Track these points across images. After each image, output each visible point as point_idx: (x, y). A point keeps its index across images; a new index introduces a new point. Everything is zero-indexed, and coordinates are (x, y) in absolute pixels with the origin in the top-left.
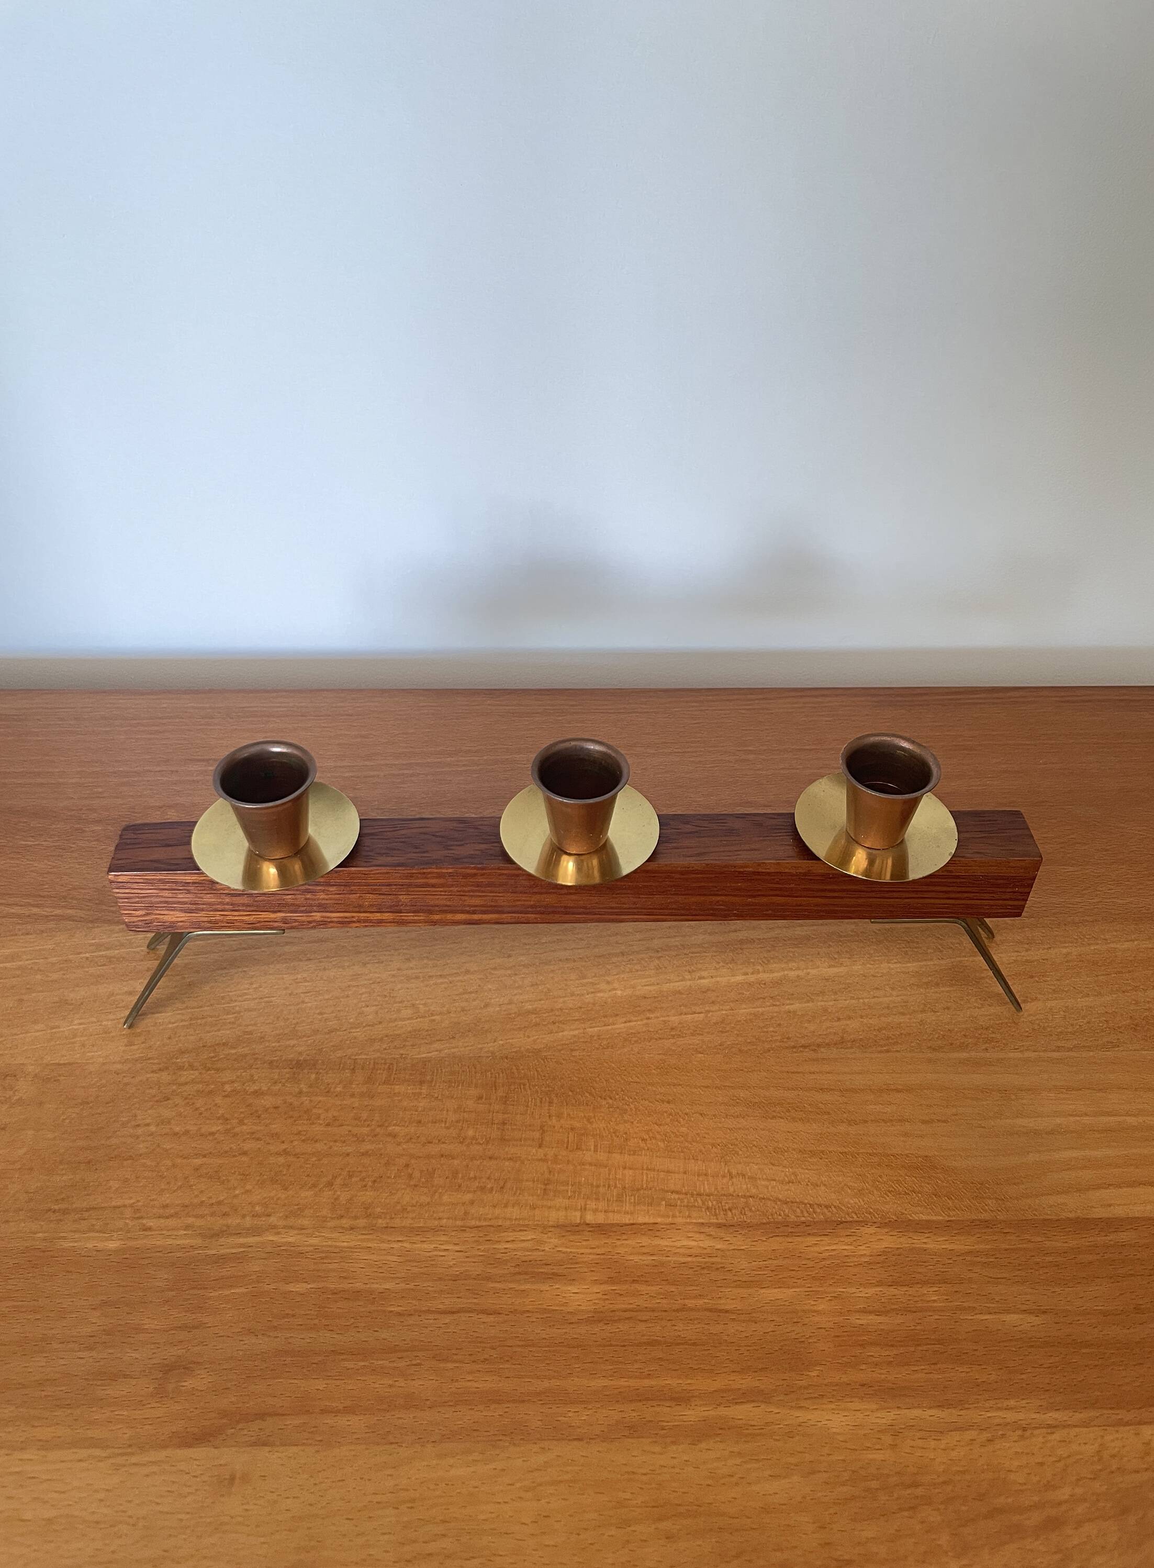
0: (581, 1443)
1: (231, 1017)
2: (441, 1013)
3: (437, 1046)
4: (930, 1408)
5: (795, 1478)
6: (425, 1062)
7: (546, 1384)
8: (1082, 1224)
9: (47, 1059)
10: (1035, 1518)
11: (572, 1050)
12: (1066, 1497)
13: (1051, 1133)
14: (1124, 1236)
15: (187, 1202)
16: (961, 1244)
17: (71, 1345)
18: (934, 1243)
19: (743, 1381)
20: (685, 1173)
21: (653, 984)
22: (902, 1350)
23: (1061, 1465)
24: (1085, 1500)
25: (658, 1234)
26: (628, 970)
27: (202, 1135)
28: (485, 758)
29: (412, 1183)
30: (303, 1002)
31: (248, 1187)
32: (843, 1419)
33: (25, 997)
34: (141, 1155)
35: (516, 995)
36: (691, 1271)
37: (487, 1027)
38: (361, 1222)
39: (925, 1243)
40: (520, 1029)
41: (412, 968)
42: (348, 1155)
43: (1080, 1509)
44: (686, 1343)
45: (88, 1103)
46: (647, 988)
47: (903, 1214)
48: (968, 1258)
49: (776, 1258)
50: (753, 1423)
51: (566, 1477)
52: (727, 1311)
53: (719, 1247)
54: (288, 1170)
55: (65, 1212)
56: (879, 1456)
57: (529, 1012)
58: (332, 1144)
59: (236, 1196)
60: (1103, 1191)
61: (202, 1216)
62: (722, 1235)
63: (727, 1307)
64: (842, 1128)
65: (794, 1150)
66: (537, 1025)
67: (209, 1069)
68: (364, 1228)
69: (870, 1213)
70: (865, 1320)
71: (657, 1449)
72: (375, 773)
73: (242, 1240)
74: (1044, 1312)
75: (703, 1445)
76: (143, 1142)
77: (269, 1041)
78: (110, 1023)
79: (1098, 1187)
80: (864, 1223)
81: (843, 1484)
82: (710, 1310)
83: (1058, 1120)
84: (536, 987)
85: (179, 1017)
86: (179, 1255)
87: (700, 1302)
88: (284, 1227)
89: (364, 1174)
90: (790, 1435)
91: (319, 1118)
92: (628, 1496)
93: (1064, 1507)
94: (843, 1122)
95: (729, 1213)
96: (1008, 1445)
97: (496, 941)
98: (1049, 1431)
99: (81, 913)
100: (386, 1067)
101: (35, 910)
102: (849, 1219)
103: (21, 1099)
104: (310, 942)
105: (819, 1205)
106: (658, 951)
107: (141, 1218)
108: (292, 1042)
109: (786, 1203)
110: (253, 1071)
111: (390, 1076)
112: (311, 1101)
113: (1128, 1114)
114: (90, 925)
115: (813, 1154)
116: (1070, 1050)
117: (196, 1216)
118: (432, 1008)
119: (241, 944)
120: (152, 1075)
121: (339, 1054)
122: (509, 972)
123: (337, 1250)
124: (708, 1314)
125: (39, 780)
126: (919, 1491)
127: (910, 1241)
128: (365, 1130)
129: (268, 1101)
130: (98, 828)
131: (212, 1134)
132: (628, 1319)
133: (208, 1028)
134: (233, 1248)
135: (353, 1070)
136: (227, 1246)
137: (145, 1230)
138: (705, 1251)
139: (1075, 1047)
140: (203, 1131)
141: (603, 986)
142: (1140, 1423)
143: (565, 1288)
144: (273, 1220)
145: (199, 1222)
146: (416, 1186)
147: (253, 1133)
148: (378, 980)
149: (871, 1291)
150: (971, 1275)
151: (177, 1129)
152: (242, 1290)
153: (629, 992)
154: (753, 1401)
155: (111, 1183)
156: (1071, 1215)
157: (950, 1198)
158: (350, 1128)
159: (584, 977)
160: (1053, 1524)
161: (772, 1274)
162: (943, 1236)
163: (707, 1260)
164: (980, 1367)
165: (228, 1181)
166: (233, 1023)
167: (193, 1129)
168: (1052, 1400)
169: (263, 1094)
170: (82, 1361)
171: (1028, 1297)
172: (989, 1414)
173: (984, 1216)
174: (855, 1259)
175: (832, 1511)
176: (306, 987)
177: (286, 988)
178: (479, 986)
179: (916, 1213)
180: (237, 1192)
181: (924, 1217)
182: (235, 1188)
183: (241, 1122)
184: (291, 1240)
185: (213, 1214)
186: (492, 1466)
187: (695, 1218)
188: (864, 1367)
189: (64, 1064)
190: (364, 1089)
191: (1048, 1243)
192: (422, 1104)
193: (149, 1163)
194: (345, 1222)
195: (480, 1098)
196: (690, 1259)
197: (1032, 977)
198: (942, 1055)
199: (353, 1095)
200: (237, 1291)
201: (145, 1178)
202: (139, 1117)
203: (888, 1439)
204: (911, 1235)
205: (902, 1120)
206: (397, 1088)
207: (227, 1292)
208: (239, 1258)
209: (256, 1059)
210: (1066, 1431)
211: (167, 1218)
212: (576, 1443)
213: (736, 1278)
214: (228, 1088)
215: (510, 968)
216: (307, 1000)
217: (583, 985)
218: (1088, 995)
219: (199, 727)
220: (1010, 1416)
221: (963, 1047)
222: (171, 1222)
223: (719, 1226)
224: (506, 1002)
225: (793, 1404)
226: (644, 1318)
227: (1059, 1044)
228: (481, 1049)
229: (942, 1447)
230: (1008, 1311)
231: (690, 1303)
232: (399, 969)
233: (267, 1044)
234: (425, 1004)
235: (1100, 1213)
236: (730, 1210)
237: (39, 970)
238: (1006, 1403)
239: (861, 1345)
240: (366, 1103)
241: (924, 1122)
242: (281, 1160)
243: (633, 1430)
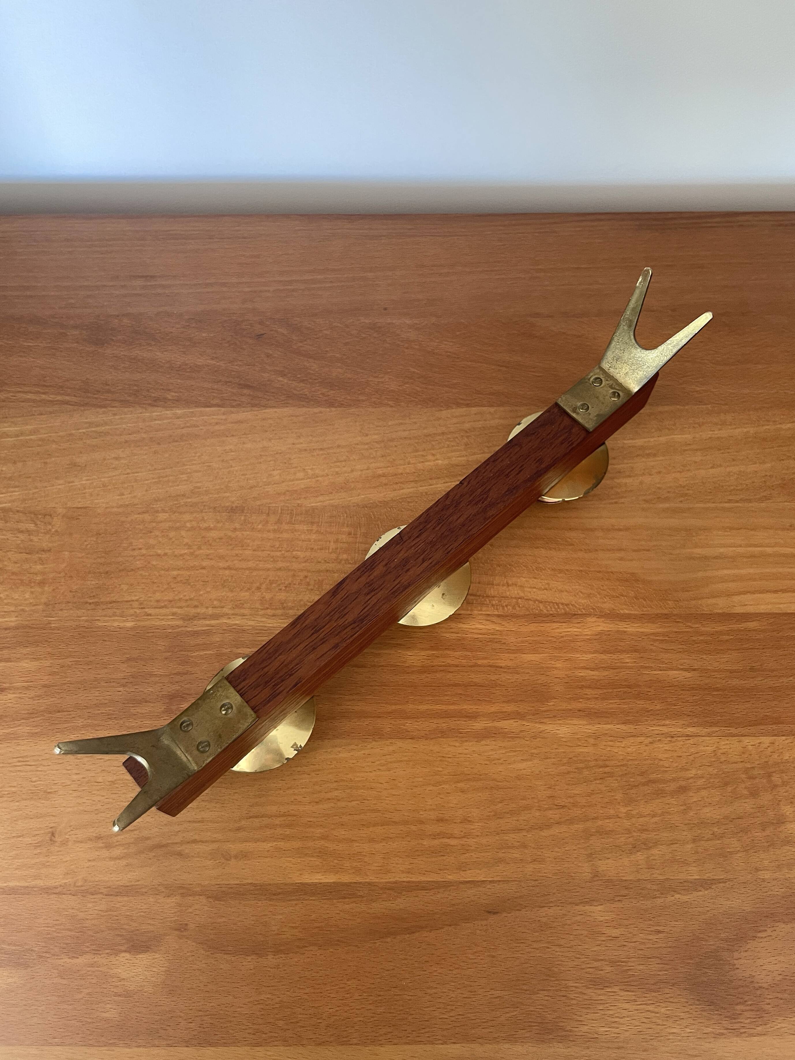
0: (414, 741)
1: (184, 477)
2: (323, 476)
3: (321, 498)
4: (618, 724)
5: (535, 761)
6: (314, 509)
7: (394, 707)
8: (727, 617)
9: (69, 504)
10: (673, 786)
11: (409, 502)
12: (692, 775)
13: (716, 558)
14: (752, 625)
15: (171, 598)
16: (649, 628)
17: (112, 684)
18: (632, 628)
19: (509, 708)
20: (479, 583)
21: (463, 456)
22: (605, 691)
23: (691, 758)
24: (703, 777)
25: (462, 620)
26: (446, 446)
27: (175, 556)
28: (345, 276)
29: (309, 588)
30: (231, 466)
31: (208, 589)
32: (567, 729)
33: (48, 461)
34: (138, 569)
35: (372, 463)
36: (480, 644)
37: (353, 485)
38: (280, 612)
39: (626, 628)
40: (375, 487)
41: (302, 443)
42: (268, 570)
43: (700, 782)
44: (476, 685)
45: (100, 534)
46: (459, 459)
47: (614, 609)
48: (652, 637)
49: (533, 636)
50: (514, 731)
51: (406, 758)
52: (501, 667)
53: (498, 629)
54: (232, 579)
55: (97, 604)
56: (586, 750)
57: (380, 476)
58: (258, 562)
59: (201, 595)
60: (743, 596)
61: (181, 607)
62: (501, 622)
63: (501, 665)
64: (580, 554)
65: (549, 568)
66: (386, 484)
67: (175, 513)
68: (282, 615)
69: (593, 609)
70: (583, 673)
71: (457, 744)
72: (267, 288)
73: (208, 622)
74: (694, 670)
75: (483, 742)
76: (139, 560)
77: (212, 493)
78: (106, 479)
79: (740, 593)
80: (589, 615)
81: (564, 765)
82: (490, 666)
83: (722, 550)
84: (384, 458)
85: (151, 476)
86: (170, 631)
87: (485, 662)
88: (233, 614)
89: (279, 582)
90: (535, 737)
91: (248, 546)
92: (441, 769)
93: (690, 781)
94: (581, 550)
95: (506, 608)
96: (662, 746)
97: (357, 424)
98: (687, 738)
99: (74, 399)
100: (289, 512)
101: (44, 396)
102: (580, 613)
103: (56, 531)
104: (232, 423)
105: (562, 604)
106: (467, 432)
107: (144, 608)
108: (227, 494)
109: (541, 602)
110: (204, 514)
111: (292, 518)
112: (242, 534)
113: (767, 546)
114: (82, 408)
115: (561, 571)
116: (737, 502)
117: (178, 607)
118: (317, 472)
119: (185, 423)
120: (138, 516)
121: (258, 503)
122: (366, 447)
123: (266, 629)
124: (489, 668)
125: (28, 293)
126: (607, 770)
127: (617, 626)
128: (278, 554)
129: (214, 534)
130: (76, 332)
131: (181, 555)
132: (441, 671)
133: (170, 484)
134: (202, 627)
135: (268, 514)
136: (200, 625)
137: (148, 615)
138: (489, 631)
139: (741, 500)
140: (176, 553)
141: (430, 457)
142: (742, 736)
143: (403, 653)
144: (225, 610)
145: (179, 611)
146: (312, 590)
147: (208, 555)
148: (280, 451)
149: (590, 656)
150: (651, 647)
151: (159, 552)
152: (211, 652)
153: (446, 462)
154: (514, 719)
155: (123, 586)
156: (720, 611)
157: (645, 600)
158: (269, 553)
159: (417, 451)
160: (683, 790)
161: (530, 645)
162: (637, 623)
163: (490, 637)
164: (650, 702)
165: (196, 585)
166: (187, 480)
167: (169, 552)
168: (691, 721)
169: (211, 529)
170: (120, 693)
171: (685, 661)
172: (652, 728)
173: (665, 611)
174: (581, 637)
175: (555, 779)
176: (232, 455)
177: (220, 456)
178: (347, 457)
179: (622, 609)
180: (201, 593)
181: (627, 612)
182: (200, 590)
183: (199, 548)
184: (237, 622)
185: (188, 606)
186: (363, 752)
187: (485, 611)
188: (581, 700)
189: (81, 508)
190: (276, 527)
191: (703, 629)
192: (314, 537)
193: (144, 573)
194: (269, 612)
195: (350, 534)
196: (480, 636)
197: (719, 450)
198: (651, 505)
199: (269, 531)
200: (207, 652)
201: (143, 583)
202: (134, 544)
203: (592, 741)
204: (618, 622)
205: (620, 550)
206: (297, 526)
207: (202, 653)
208: (207, 633)
209: (205, 506)
210: (696, 738)
211: (160, 608)
212: (410, 740)
213: (507, 648)
214: (188, 525)
215: (367, 444)
216: (234, 465)
217: (416, 457)
218: (755, 463)
219: (138, 248)
220: (665, 729)
221: (667, 499)
222: (163, 611)
223: (499, 616)
224: (365, 468)
225: (537, 721)
226: (451, 671)
227: (730, 497)
228: (350, 501)
229: (622, 746)
230: (672, 669)
231: (480, 662)
232: (294, 444)
233: (211, 496)
234: (312, 469)
235: (739, 610)
236: (506, 606)
237: (54, 441)
238: (664, 722)
239: (580, 688)
240: (278, 536)
241: (634, 551)
242: (227, 572)
243: (443, 734)
